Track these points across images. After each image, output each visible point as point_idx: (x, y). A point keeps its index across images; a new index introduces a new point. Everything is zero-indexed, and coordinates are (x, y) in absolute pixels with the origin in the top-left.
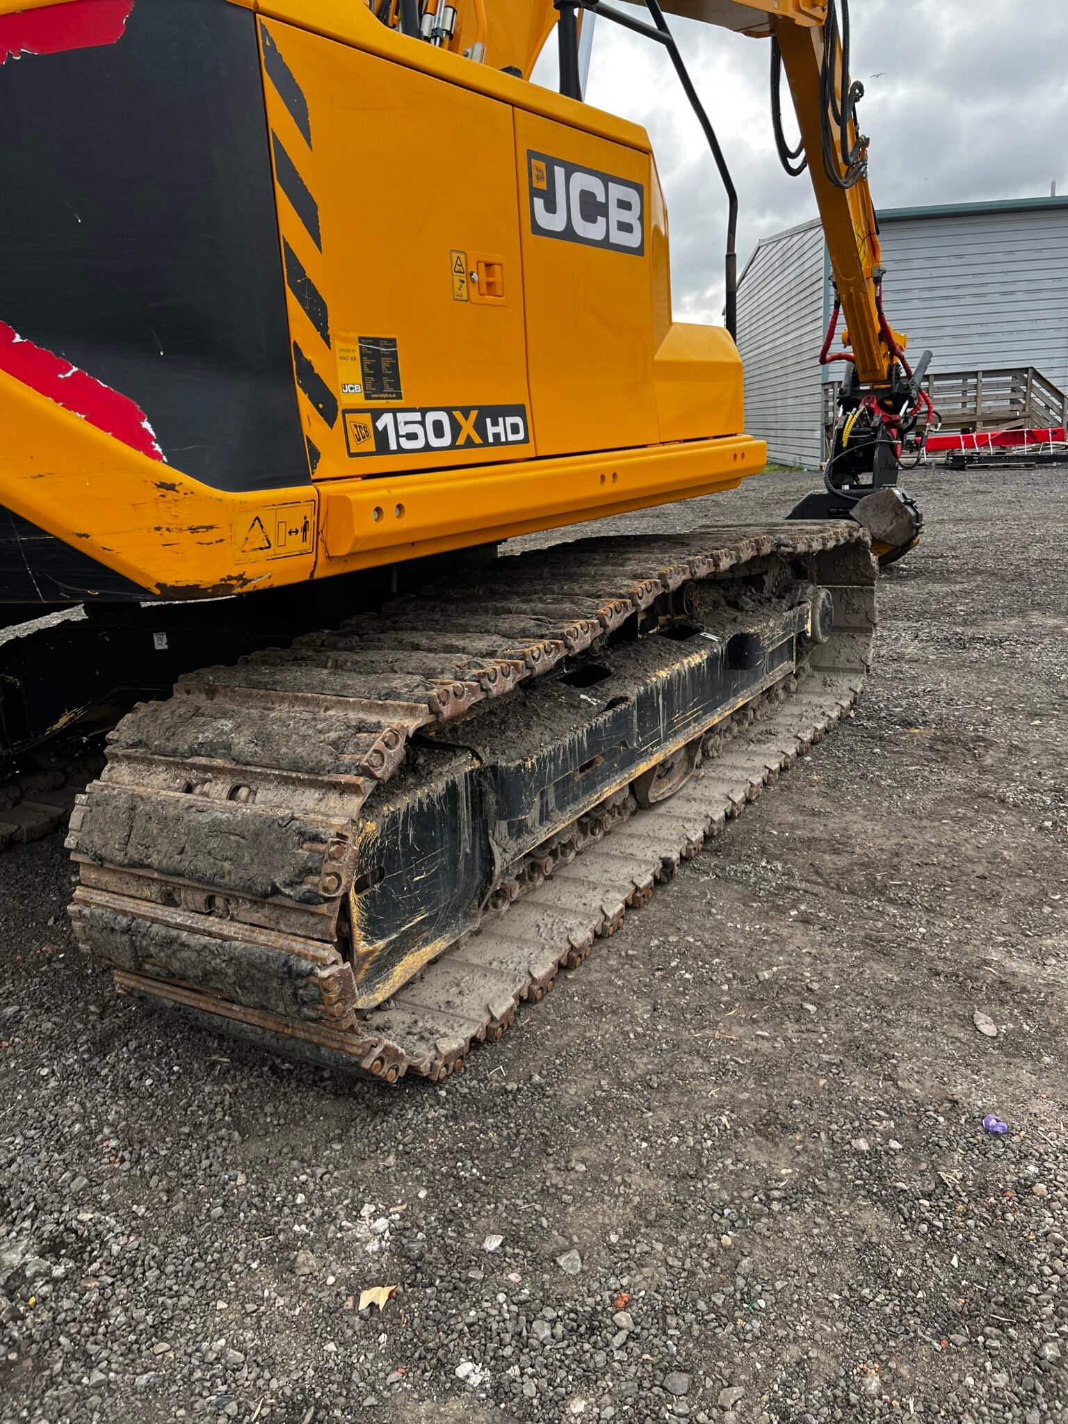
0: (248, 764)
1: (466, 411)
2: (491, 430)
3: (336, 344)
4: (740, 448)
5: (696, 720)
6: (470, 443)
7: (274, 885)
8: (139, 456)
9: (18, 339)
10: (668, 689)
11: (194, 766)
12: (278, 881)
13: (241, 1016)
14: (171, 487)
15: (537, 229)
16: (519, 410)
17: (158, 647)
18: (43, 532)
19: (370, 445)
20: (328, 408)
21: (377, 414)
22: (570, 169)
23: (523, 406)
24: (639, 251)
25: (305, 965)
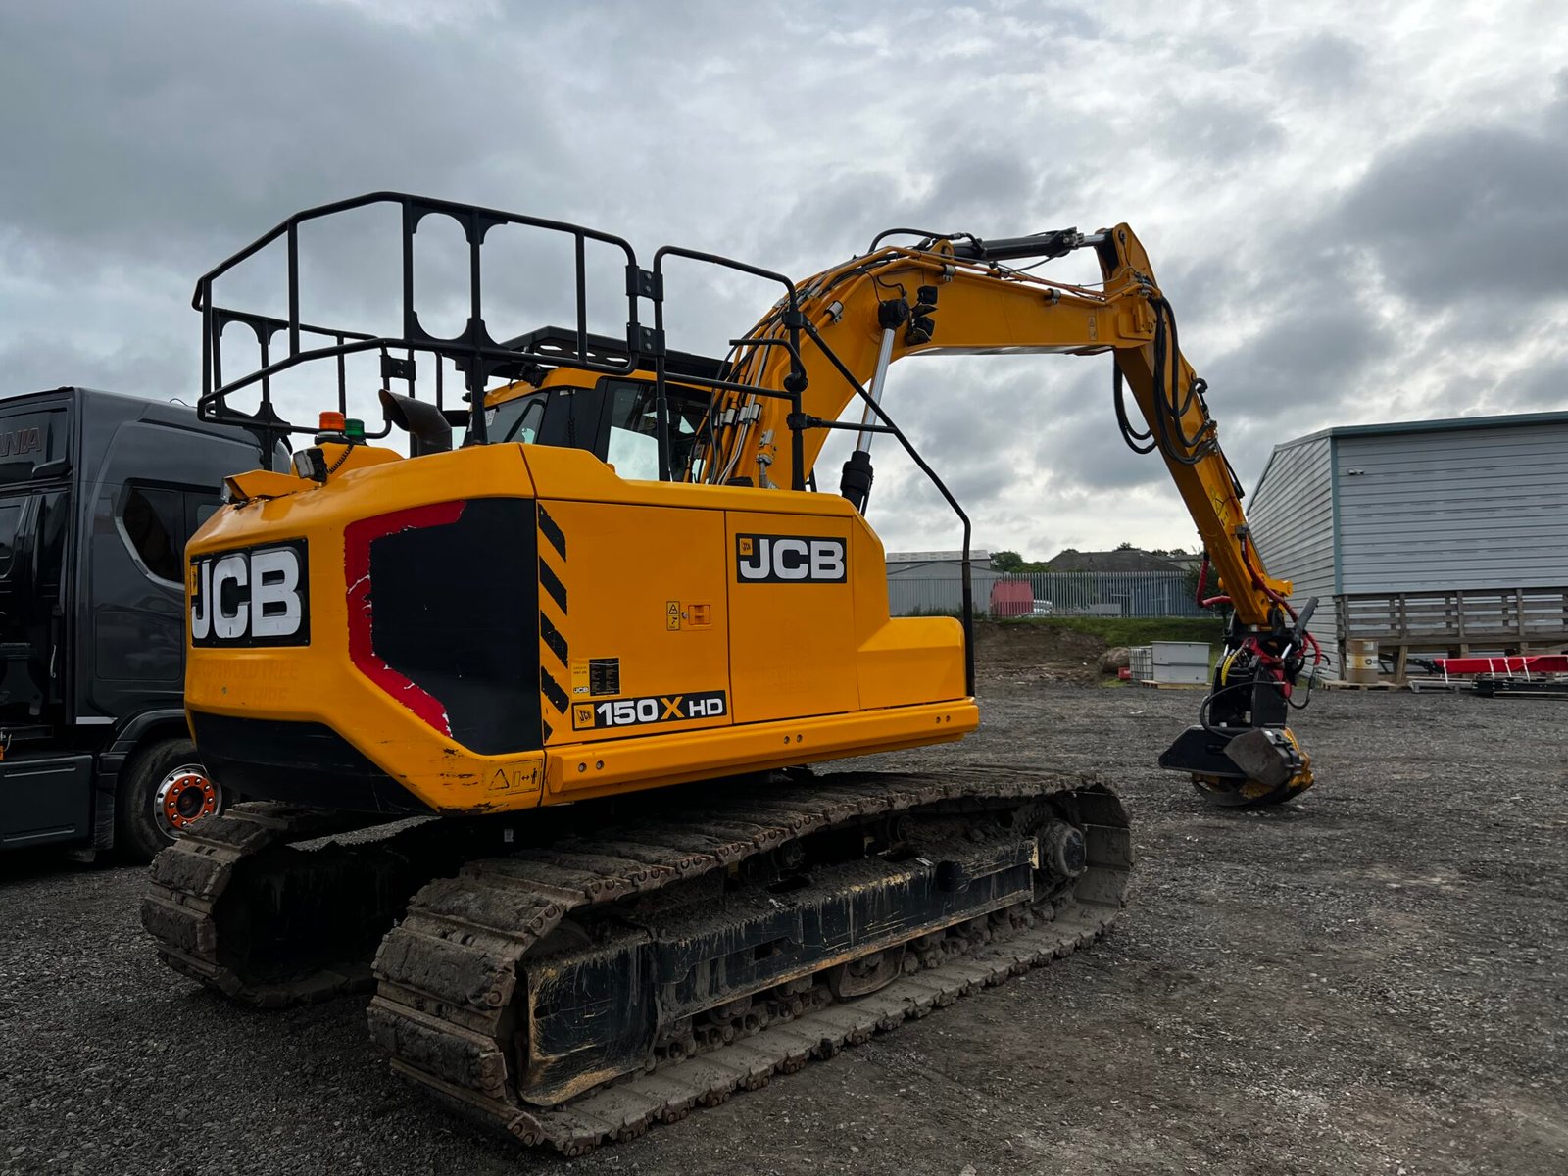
0: (474, 922)
1: (672, 698)
2: (692, 708)
3: (572, 665)
4: (951, 712)
5: (894, 931)
6: (673, 717)
7: (466, 998)
8: (438, 734)
9: (387, 668)
10: (861, 902)
11: (448, 921)
12: (469, 993)
13: (450, 1091)
14: (452, 752)
15: (741, 579)
16: (721, 694)
17: (506, 840)
18: (384, 773)
19: (591, 723)
20: (561, 701)
21: (598, 704)
22: (773, 539)
23: (724, 692)
24: (843, 580)
25: (476, 1050)
